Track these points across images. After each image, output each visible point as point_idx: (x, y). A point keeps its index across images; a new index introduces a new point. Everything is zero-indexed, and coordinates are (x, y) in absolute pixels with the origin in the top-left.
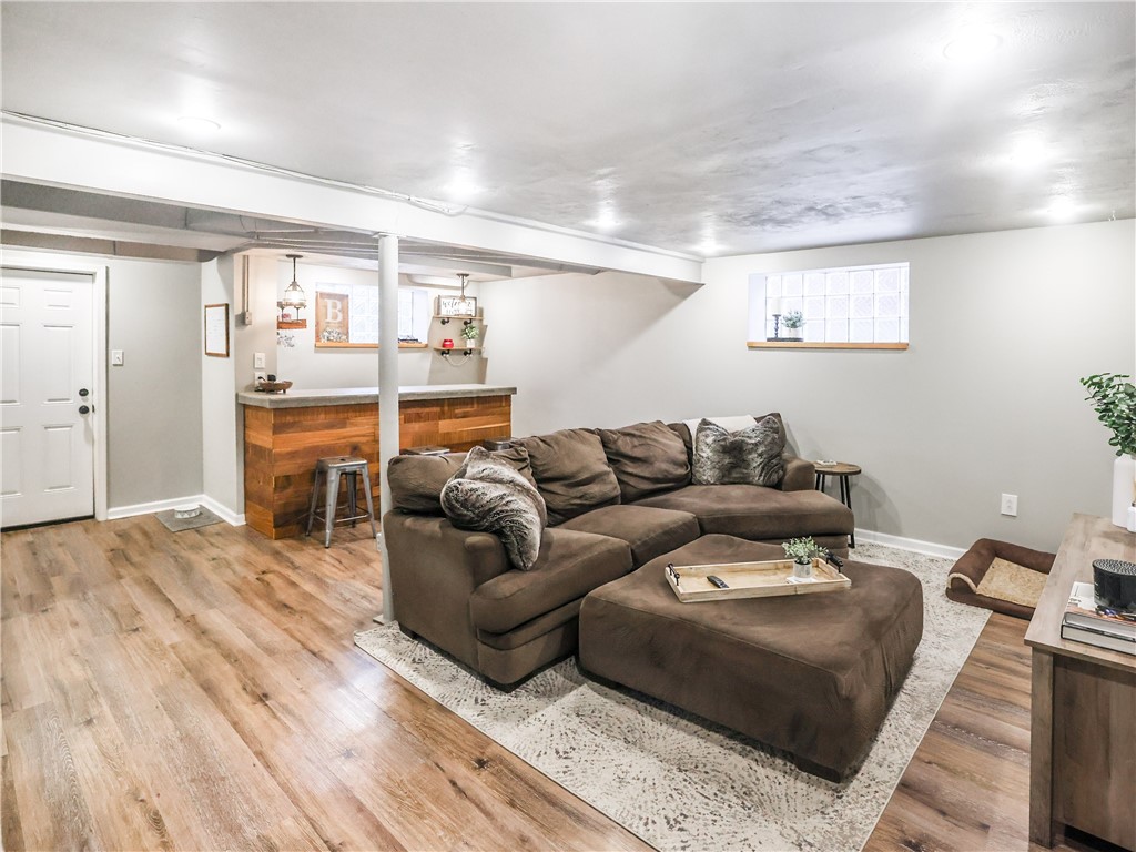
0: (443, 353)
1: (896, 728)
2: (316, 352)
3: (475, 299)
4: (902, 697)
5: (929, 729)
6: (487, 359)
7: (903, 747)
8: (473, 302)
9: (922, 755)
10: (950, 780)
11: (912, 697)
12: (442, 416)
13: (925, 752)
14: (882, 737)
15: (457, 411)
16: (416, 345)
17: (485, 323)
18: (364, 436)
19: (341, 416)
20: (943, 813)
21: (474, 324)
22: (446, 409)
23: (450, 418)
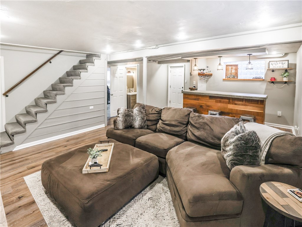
0: (272, 83)
1: (51, 209)
2: (223, 81)
4: (64, 218)
5: (44, 219)
7: (44, 207)
8: (287, 62)
9: (37, 211)
10: (25, 214)
11: (61, 222)
13: (38, 213)
14: (52, 204)
16: (259, 80)
18: (203, 104)
19: (198, 97)
20: (19, 207)
22: (231, 101)
23: (233, 104)
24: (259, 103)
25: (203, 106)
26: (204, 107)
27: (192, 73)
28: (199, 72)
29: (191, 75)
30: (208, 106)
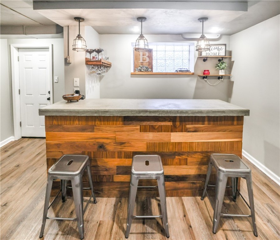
0: (204, 78)
2: (131, 77)
3: (225, 45)
6: (233, 82)
8: (224, 47)
12: (173, 129)
15: (188, 126)
16: (188, 73)
17: (232, 60)
18: (107, 138)
19: (90, 123)
21: (225, 60)
22: (178, 124)
23: (182, 131)
24: (235, 123)
25: (107, 144)
26: (110, 148)
27: (71, 60)
28: (88, 56)
29: (67, 62)
30: (122, 144)
